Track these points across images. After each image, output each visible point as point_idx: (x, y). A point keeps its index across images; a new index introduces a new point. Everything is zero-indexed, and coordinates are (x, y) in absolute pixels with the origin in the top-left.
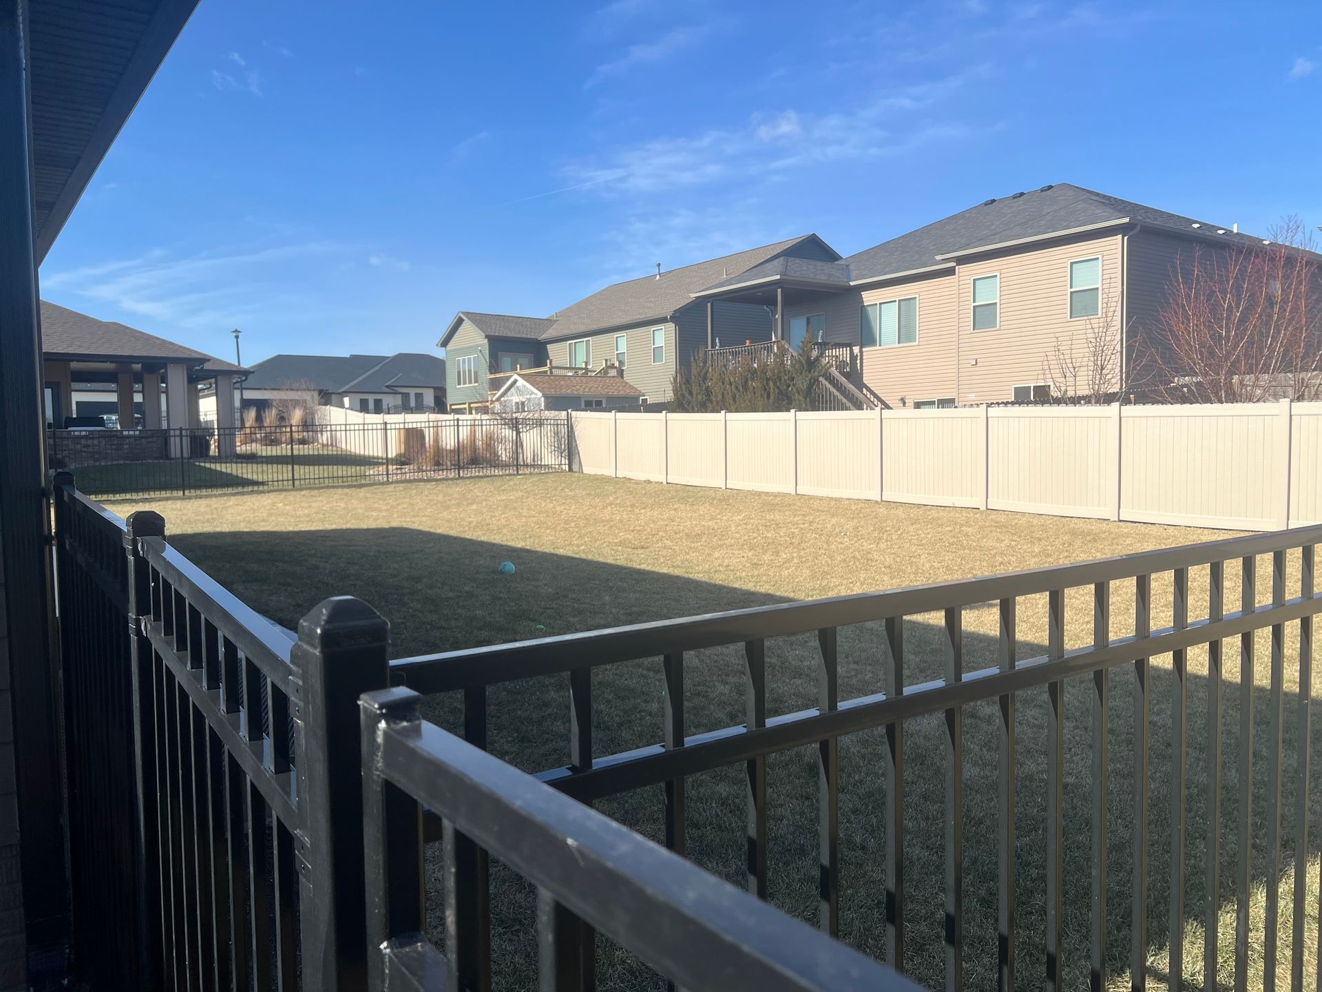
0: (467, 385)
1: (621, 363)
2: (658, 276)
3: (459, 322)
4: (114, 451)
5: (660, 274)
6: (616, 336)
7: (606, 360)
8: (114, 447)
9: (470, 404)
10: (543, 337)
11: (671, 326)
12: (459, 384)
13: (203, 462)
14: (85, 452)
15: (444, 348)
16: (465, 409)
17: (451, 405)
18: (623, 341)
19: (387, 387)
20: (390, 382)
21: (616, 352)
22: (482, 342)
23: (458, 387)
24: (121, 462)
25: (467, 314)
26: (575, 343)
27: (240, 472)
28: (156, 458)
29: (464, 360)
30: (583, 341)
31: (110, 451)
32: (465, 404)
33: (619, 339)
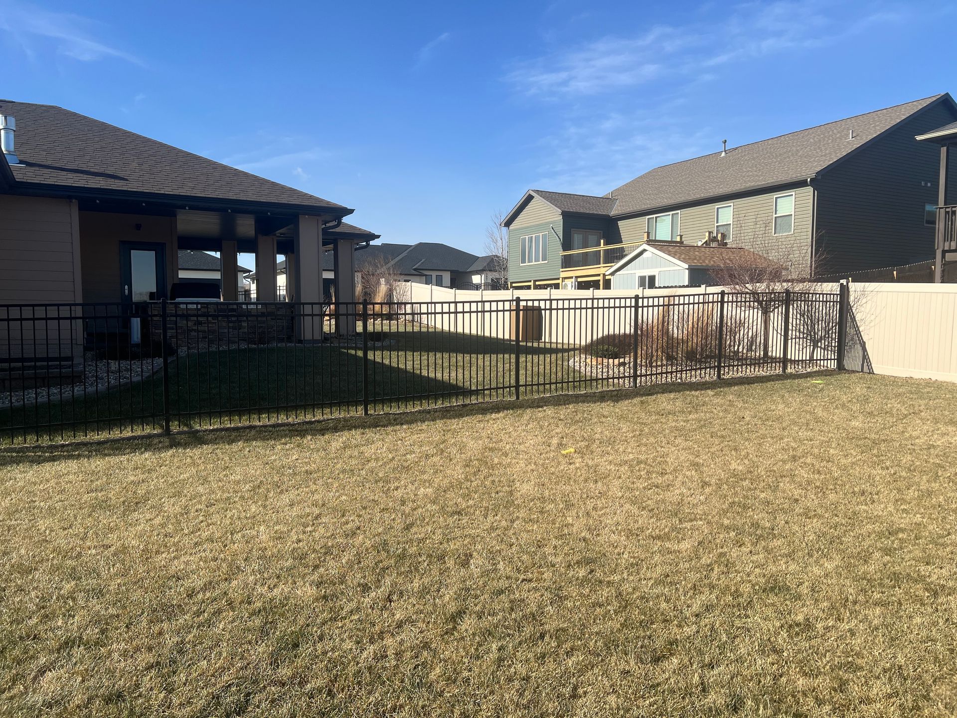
0: (534, 263)
1: (724, 236)
2: (723, 153)
3: (529, 198)
4: (231, 330)
5: (725, 151)
6: (717, 207)
7: (710, 233)
8: (231, 325)
9: (535, 281)
10: (613, 213)
11: (810, 190)
12: (523, 261)
13: (352, 348)
14: (195, 330)
15: (507, 228)
16: (530, 286)
17: (512, 283)
18: (726, 214)
19: (415, 270)
20: (417, 265)
21: (716, 225)
22: (556, 219)
23: (521, 265)
24: (243, 346)
25: (537, 192)
26: (656, 217)
27: (394, 360)
28: (282, 340)
29: (531, 239)
30: (669, 215)
31: (226, 331)
32: (530, 281)
33: (719, 210)
